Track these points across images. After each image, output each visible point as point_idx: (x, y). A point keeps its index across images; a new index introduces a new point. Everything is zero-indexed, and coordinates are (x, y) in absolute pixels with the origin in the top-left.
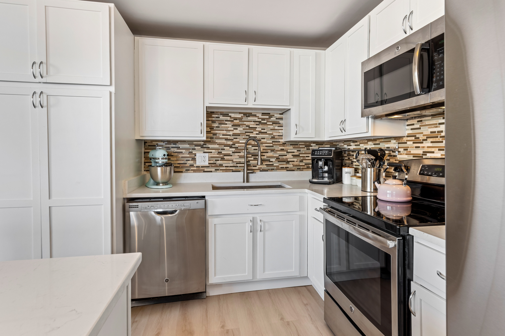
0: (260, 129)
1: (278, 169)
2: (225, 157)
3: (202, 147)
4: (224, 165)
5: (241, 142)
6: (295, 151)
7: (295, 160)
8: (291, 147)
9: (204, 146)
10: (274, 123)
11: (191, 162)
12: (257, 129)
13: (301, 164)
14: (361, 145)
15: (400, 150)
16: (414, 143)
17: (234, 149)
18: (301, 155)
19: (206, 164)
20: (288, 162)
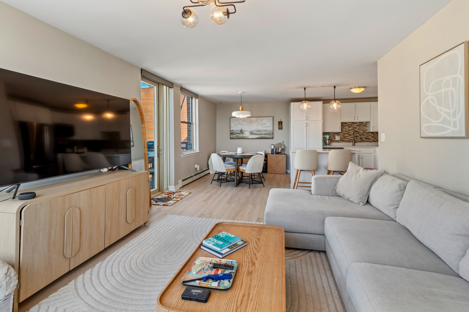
1: (365, 141)
2: (346, 138)
3: (337, 134)
4: (345, 140)
5: (351, 132)
8: (371, 134)
9: (339, 134)
10: (364, 126)
11: (334, 139)
12: (357, 128)
17: (349, 135)
19: (339, 140)
20: (370, 139)
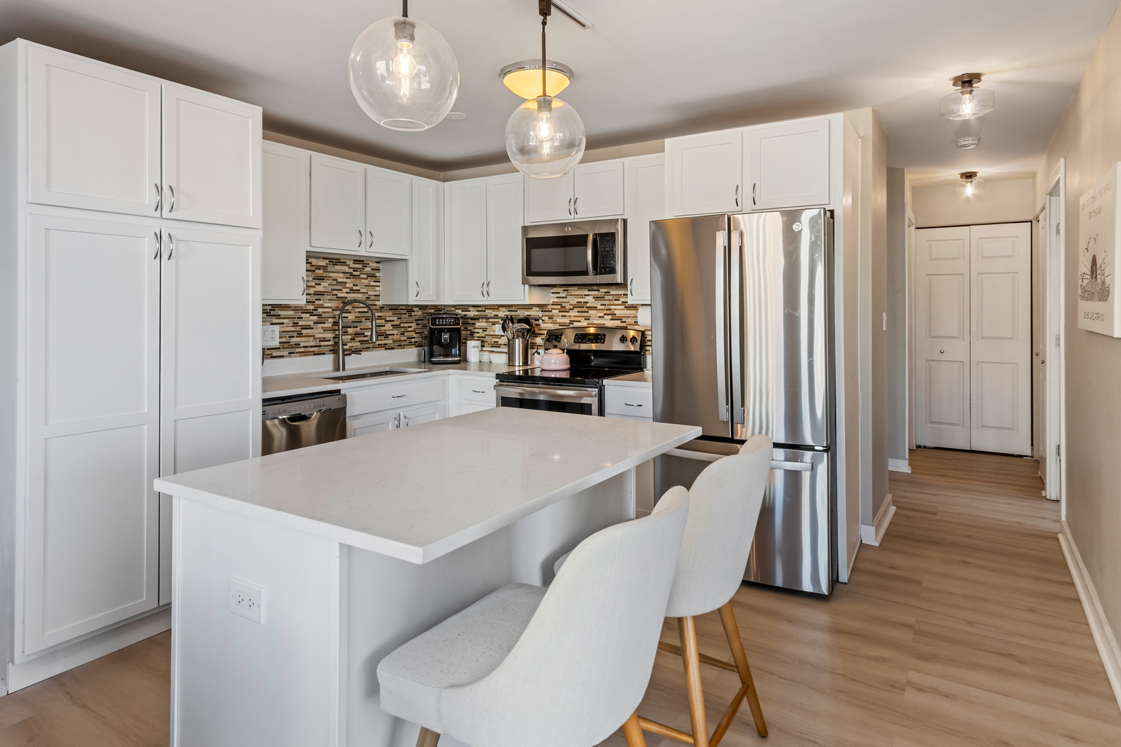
0: (351, 285)
2: (304, 331)
3: (268, 314)
4: (302, 345)
5: (325, 305)
6: (395, 318)
7: (395, 332)
9: (272, 313)
12: (347, 285)
13: (402, 339)
14: (487, 311)
15: (544, 318)
16: (559, 312)
17: (316, 318)
18: (402, 325)
19: (276, 344)
